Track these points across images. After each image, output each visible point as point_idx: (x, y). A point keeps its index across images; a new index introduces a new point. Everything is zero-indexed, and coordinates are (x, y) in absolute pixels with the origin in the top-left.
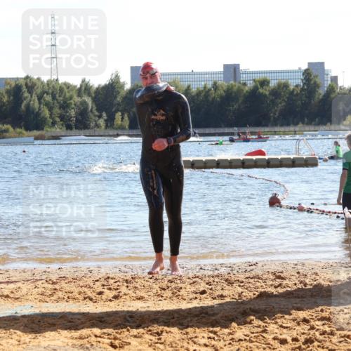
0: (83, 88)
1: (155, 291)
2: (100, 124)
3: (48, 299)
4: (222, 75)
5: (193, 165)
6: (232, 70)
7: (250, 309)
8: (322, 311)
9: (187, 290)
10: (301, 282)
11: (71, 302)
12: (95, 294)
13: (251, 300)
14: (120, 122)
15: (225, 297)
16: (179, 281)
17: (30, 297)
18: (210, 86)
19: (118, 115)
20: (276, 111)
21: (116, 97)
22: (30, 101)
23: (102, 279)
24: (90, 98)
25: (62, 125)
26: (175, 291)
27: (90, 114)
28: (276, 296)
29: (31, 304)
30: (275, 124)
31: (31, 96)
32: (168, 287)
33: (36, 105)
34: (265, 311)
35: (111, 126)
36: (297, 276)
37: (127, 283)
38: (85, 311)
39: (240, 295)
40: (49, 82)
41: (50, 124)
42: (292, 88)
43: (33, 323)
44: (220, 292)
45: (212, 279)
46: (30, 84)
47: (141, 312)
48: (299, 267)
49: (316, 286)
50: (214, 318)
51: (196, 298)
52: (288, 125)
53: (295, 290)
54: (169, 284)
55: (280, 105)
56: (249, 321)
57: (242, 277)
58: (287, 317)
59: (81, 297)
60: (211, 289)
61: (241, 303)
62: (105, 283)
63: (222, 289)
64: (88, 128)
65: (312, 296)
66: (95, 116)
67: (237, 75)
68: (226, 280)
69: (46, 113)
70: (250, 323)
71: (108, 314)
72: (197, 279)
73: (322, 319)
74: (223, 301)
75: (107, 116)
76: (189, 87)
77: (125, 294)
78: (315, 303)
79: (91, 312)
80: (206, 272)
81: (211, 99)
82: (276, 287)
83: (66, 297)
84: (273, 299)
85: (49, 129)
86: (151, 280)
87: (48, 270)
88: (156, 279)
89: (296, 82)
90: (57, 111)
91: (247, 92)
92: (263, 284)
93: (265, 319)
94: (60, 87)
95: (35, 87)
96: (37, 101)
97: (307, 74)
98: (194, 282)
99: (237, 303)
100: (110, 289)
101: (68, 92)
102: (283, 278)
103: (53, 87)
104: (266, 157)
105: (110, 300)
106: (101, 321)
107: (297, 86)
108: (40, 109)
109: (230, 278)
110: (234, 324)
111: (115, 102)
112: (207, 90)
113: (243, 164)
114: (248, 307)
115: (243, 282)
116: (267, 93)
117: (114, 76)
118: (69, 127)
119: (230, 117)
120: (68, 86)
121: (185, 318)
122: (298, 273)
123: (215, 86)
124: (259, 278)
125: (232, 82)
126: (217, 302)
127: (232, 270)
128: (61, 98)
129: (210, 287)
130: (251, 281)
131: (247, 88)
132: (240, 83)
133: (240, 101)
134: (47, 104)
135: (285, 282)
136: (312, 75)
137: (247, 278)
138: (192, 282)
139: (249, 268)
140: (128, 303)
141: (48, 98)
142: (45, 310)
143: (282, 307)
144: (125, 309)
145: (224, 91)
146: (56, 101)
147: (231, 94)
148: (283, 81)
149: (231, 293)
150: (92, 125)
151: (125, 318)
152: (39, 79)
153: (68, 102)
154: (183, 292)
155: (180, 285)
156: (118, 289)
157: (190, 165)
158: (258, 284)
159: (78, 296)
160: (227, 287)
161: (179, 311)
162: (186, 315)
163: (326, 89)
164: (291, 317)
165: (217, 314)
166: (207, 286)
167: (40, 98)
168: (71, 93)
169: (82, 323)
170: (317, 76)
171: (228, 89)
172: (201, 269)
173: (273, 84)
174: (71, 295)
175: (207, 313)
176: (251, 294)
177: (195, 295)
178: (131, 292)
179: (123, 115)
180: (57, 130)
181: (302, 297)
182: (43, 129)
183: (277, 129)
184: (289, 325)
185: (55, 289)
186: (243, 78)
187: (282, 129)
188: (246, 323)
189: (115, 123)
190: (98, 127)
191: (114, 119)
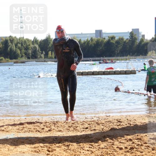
0: (34, 41)
1: (66, 128)
2: (42, 56)
3: (20, 131)
4: (95, 35)
5: (82, 74)
6: (99, 32)
7: (107, 135)
8: (138, 136)
9: (80, 127)
10: (129, 124)
11: (31, 133)
12: (40, 129)
13: (107, 131)
14: (50, 56)
15: (96, 130)
16: (76, 124)
17: (13, 131)
18: (90, 39)
19: (50, 52)
20: (118, 50)
21: (49, 45)
22: (12, 46)
23: (44, 123)
24: (38, 45)
25: (26, 57)
26: (75, 128)
27: (38, 52)
28: (118, 129)
29: (14, 133)
30: (117, 56)
31: (12, 45)
32: (72, 126)
33: (14, 48)
34: (113, 136)
36: (127, 121)
37: (54, 124)
38: (36, 137)
39: (103, 129)
40: (20, 39)
41: (21, 57)
42: (125, 40)
43: (14, 141)
44: (94, 128)
45: (90, 122)
46: (11, 39)
47: (60, 137)
48: (128, 117)
49: (135, 125)
50: (91, 139)
51: (84, 131)
52: (123, 56)
53: (126, 127)
54: (72, 125)
55: (120, 47)
56: (106, 140)
57: (103, 122)
58: (122, 138)
59: (35, 131)
60: (90, 127)
61: (103, 133)
62: (45, 125)
63: (95, 127)
64: (37, 58)
65: (133, 129)
66: (40, 53)
67: (101, 35)
68: (97, 123)
69: (19, 52)
70: (107, 141)
71: (46, 138)
72: (84, 123)
73: (138, 139)
74: (95, 132)
75: (45, 53)
76: (80, 40)
77: (54, 129)
78: (135, 132)
79: (39, 137)
80: (88, 120)
81: (90, 45)
82: (118, 126)
83: (28, 131)
84: (117, 131)
85: (20, 59)
86: (65, 123)
87: (20, 119)
88: (67, 123)
89: (126, 37)
90: (23, 51)
91: (105, 42)
92: (112, 125)
93: (113, 139)
94: (25, 41)
95: (14, 41)
96: (15, 47)
97: (132, 34)
98: (83, 124)
99: (101, 133)
100: (47, 127)
101: (28, 43)
102: (121, 122)
103: (22, 40)
104: (114, 70)
105: (47, 132)
106: (43, 141)
107: (127, 39)
108: (16, 50)
109: (98, 122)
110: (100, 142)
111: (49, 47)
112: (88, 41)
113: (104, 73)
114: (106, 134)
115: (104, 124)
116: (114, 42)
117: (48, 36)
118: (29, 58)
119: (98, 53)
120: (28, 40)
121: (79, 139)
122: (128, 120)
123: (92, 39)
124: (111, 122)
125: (99, 38)
126: (93, 132)
127: (99, 119)
128: (25, 45)
129: (90, 126)
130: (107, 123)
131: (105, 40)
132: (102, 38)
133: (103, 46)
134: (19, 48)
135: (122, 124)
136: (133, 34)
137: (106, 122)
138: (82, 124)
139: (106, 118)
140: (55, 133)
141: (19, 45)
142: (19, 136)
143: (120, 134)
144: (54, 135)
145: (96, 42)
146: (23, 47)
147: (99, 43)
148: (121, 37)
149: (99, 128)
150: (39, 57)
151: (54, 139)
152: (15, 37)
153: (28, 47)
154: (78, 128)
155: (77, 125)
156: (50, 127)
157: (81, 74)
158: (110, 125)
159: (33, 130)
160: (97, 126)
161: (76, 136)
162: (79, 138)
163: (140, 40)
164: (124, 138)
165: (93, 137)
166: (89, 126)
167: (16, 45)
168: (29, 43)
169: (35, 141)
170: (135, 35)
171: (97, 41)
172: (86, 118)
173: (117, 38)
174: (30, 130)
175: (88, 137)
176: (107, 129)
177: (83, 129)
178: (56, 128)
179: (52, 52)
180: (24, 59)
181: (129, 130)
182: (17, 59)
183: (118, 58)
184: (123, 142)
185: (24, 127)
186: (104, 36)
187: (121, 58)
188: (105, 141)
189: (48, 56)
190: (41, 58)
191: (48, 54)
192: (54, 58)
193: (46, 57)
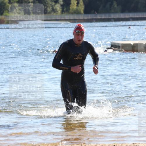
2: (56, 9)
14: (75, 7)
75: (64, 1)
85: (8, 14)
150: (49, 9)
182: (2, 14)
189: (70, 8)
191: (70, 4)
192: (82, 12)
193: (65, 10)
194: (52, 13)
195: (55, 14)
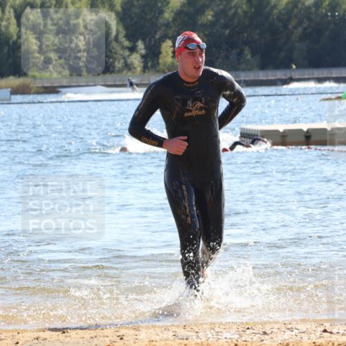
2: (132, 64)
14: (169, 60)
19: (167, 46)
21: (161, 12)
22: (1, 20)
24: (113, 15)
27: (114, 44)
31: (3, 12)
33: (13, 28)
35: (152, 67)
64: (112, 72)
66: (123, 48)
75: (146, 48)
96: (13, 21)
108: (19, 36)
111: (161, 21)
150: (119, 64)
157: (303, 139)
167: (19, 14)
182: (25, 75)
189: (160, 61)
190: (130, 69)
191: (160, 53)
193: (149, 65)
194: (125, 72)
195: (129, 74)
